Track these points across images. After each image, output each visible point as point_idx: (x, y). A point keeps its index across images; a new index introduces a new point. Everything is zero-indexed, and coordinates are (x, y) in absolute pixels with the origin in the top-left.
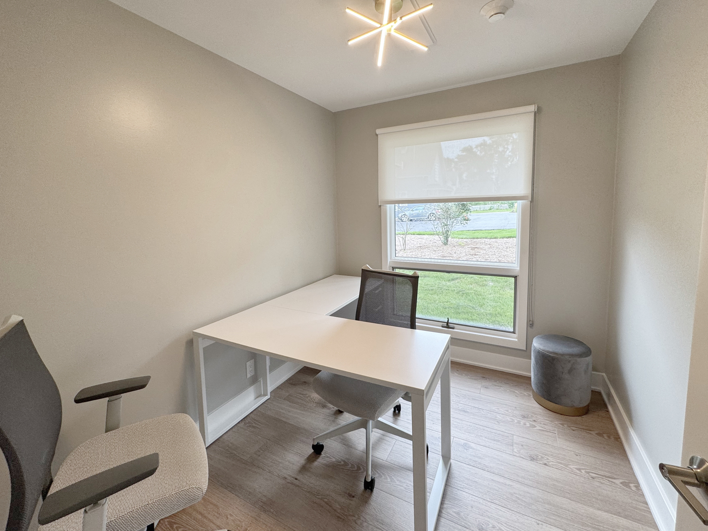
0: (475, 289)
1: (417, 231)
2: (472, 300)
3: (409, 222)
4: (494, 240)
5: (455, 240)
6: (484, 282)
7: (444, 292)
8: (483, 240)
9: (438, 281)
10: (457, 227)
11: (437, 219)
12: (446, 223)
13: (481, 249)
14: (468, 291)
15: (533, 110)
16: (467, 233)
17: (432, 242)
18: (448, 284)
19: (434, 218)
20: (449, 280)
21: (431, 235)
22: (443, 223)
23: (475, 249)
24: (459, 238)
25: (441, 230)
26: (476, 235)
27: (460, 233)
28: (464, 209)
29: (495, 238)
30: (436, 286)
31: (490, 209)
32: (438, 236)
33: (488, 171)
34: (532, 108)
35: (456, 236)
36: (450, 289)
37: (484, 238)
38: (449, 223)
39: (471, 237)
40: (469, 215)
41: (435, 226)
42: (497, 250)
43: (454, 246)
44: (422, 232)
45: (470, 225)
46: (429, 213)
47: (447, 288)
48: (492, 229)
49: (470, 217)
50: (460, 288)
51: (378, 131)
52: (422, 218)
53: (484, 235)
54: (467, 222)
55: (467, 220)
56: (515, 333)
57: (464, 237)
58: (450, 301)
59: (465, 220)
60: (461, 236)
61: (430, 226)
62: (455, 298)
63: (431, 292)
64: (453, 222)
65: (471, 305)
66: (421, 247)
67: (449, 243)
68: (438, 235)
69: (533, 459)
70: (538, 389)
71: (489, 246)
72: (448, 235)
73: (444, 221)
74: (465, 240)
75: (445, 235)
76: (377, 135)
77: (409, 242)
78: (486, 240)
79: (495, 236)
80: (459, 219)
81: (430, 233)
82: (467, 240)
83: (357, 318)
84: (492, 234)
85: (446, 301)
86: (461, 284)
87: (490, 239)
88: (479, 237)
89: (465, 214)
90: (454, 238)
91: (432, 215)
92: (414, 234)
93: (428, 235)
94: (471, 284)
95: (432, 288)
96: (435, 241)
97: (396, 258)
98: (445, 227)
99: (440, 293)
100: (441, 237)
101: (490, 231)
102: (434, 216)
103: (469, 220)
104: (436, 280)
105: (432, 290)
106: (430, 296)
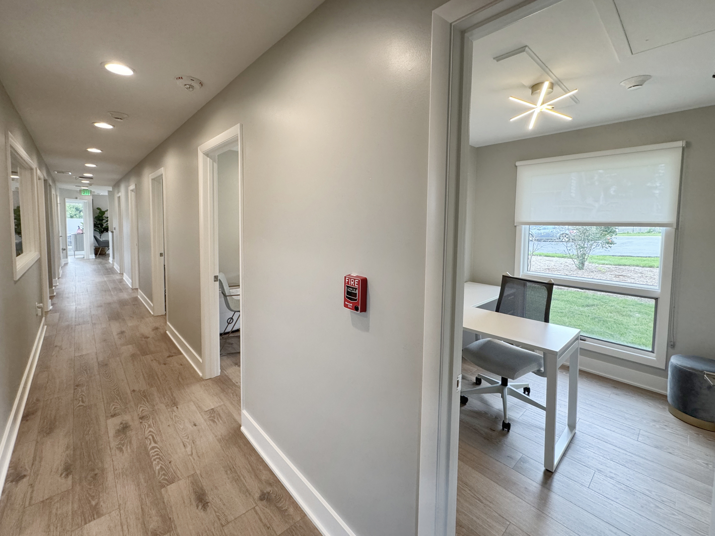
0: (615, 318)
1: (545, 253)
2: (610, 328)
3: (536, 242)
4: (649, 269)
5: (593, 265)
6: (629, 313)
7: (576, 316)
8: (632, 268)
9: (569, 305)
10: (597, 251)
11: (571, 240)
12: (582, 245)
13: (628, 277)
14: (606, 319)
15: (681, 146)
16: (611, 259)
17: (563, 266)
18: (582, 309)
19: (567, 239)
20: (583, 306)
21: (563, 257)
22: (579, 245)
23: (621, 277)
24: (598, 264)
25: (575, 253)
26: (624, 261)
27: (601, 257)
28: (607, 231)
29: (651, 267)
30: (567, 309)
31: (649, 232)
32: (571, 260)
33: (649, 184)
34: (680, 144)
35: (595, 261)
36: (583, 314)
37: (634, 265)
38: (586, 246)
39: (616, 263)
40: (614, 238)
41: (568, 248)
42: (651, 280)
43: (592, 272)
44: (550, 254)
45: (614, 250)
46: (562, 233)
47: (579, 313)
48: (648, 256)
49: (615, 240)
50: (597, 315)
51: (518, 164)
52: (553, 238)
53: (635, 263)
54: (610, 245)
55: (611, 244)
56: (653, 353)
57: (606, 262)
58: (583, 325)
59: (608, 243)
60: (603, 262)
61: (561, 248)
62: (589, 323)
63: (560, 314)
64: (592, 245)
65: (610, 332)
66: (549, 269)
67: (585, 267)
68: (572, 258)
69: (657, 447)
70: (674, 401)
71: (640, 275)
72: (584, 258)
73: (580, 242)
74: (607, 266)
75: (581, 259)
76: (516, 166)
77: (534, 263)
78: (637, 268)
79: (651, 264)
80: (600, 242)
81: (561, 255)
82: (610, 266)
83: (497, 310)
84: (645, 262)
85: (578, 324)
86: (598, 311)
87: (643, 267)
88: (626, 264)
89: (608, 237)
90: (593, 263)
91: (564, 235)
92: (540, 255)
93: (558, 257)
94: (611, 313)
95: (562, 311)
96: (567, 264)
97: (529, 272)
98: (581, 250)
99: (571, 317)
100: (575, 260)
101: (645, 259)
102: (567, 236)
103: (614, 244)
104: (566, 304)
105: (561, 312)
106: (559, 318)
